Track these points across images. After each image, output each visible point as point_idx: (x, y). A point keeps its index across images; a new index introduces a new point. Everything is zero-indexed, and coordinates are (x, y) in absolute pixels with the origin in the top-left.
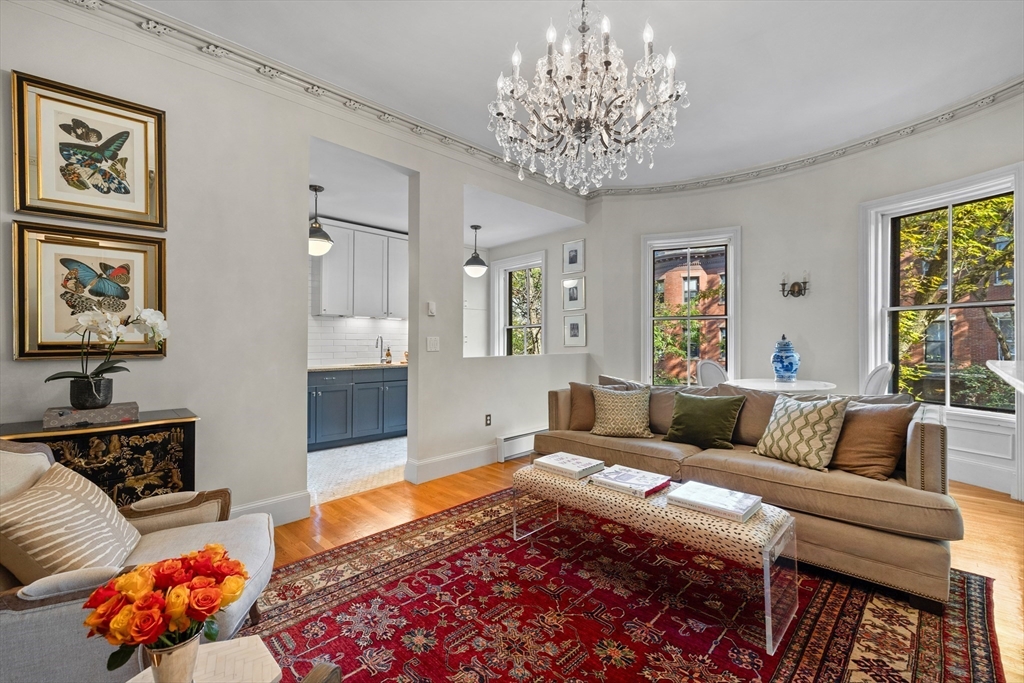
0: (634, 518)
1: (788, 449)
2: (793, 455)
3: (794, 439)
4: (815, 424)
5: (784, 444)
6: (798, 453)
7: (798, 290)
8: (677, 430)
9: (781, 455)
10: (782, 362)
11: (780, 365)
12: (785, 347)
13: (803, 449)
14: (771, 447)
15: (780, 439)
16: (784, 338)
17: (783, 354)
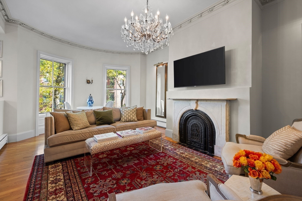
0: (140, 140)
1: (131, 119)
2: (132, 120)
3: (131, 116)
4: (134, 112)
5: (130, 118)
6: (133, 119)
7: (88, 82)
8: (102, 121)
9: (129, 120)
10: (91, 101)
11: (91, 102)
12: (91, 97)
13: (134, 118)
14: (126, 119)
15: (128, 117)
16: (90, 95)
17: (91, 99)
